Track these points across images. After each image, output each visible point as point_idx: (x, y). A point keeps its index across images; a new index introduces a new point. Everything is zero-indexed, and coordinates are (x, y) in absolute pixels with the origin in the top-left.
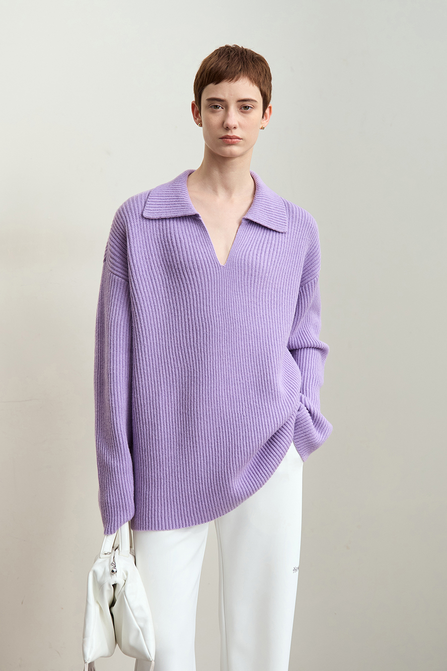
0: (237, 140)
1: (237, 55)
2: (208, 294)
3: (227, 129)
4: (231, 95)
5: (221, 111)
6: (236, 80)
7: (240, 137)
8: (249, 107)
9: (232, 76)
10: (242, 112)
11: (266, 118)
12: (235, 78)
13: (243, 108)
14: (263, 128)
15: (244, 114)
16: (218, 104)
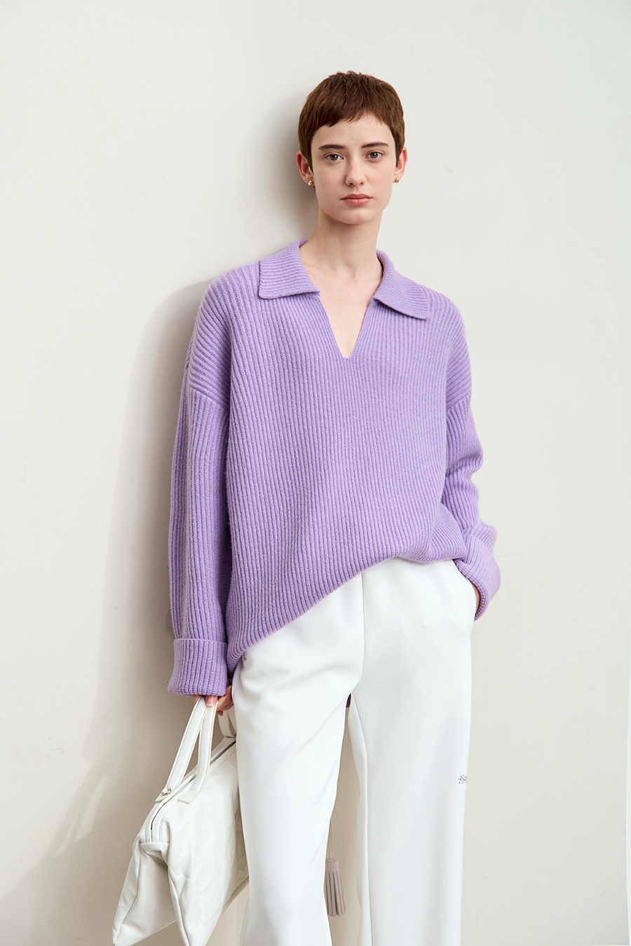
0: (366, 200)
1: (355, 84)
2: (328, 396)
3: (351, 185)
4: (353, 139)
5: (341, 164)
6: (359, 118)
7: (370, 196)
8: (376, 153)
9: (352, 113)
10: (369, 161)
11: (401, 167)
12: (357, 116)
13: (369, 156)
14: (396, 181)
15: (372, 164)
16: (334, 151)
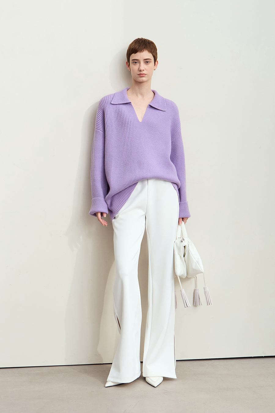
0: (145, 75)
1: (142, 42)
2: (133, 132)
3: (140, 71)
4: (141, 58)
5: (138, 65)
6: (143, 52)
8: (148, 62)
9: (141, 50)
10: (146, 64)
11: (156, 66)
12: (142, 51)
13: (146, 62)
14: (155, 70)
16: (136, 61)
